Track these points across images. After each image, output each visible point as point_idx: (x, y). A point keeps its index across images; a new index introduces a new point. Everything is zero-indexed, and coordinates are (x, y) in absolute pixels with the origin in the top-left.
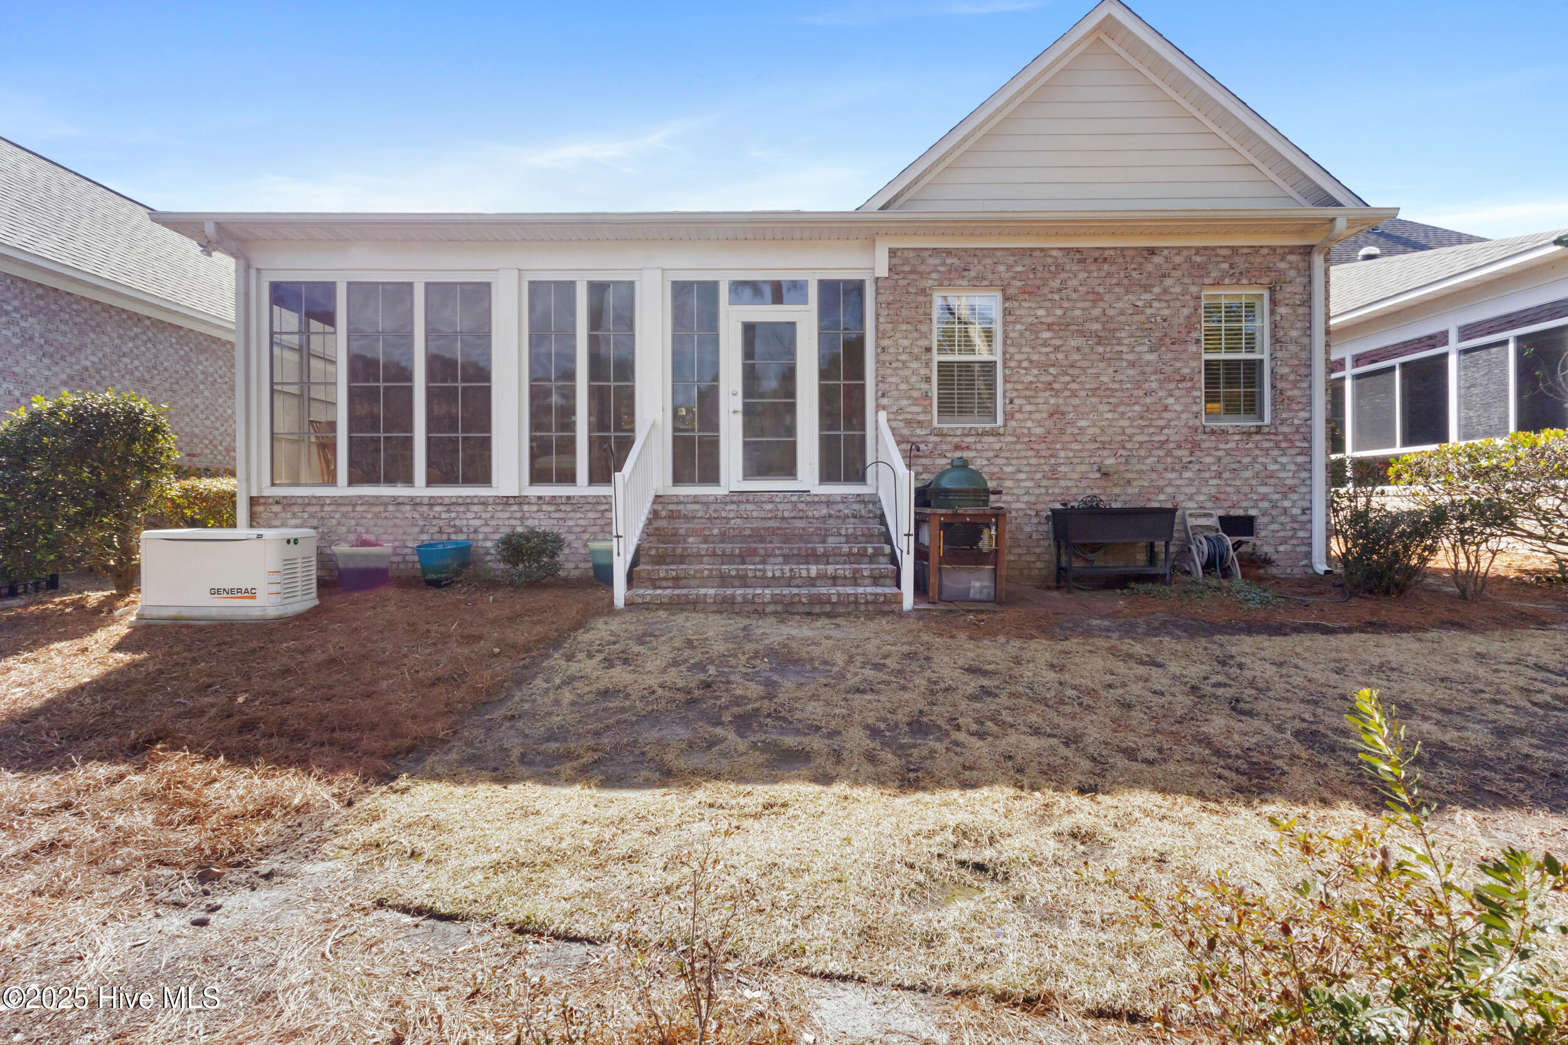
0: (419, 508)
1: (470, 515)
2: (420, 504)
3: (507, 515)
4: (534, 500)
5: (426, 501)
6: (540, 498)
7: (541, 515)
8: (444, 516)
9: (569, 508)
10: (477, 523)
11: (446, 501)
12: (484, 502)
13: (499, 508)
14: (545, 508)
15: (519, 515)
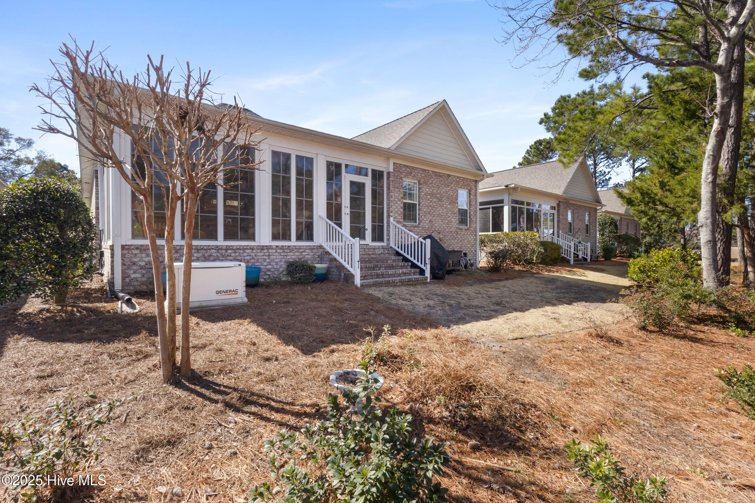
0: (220, 251)
1: (245, 254)
2: (222, 249)
3: (262, 254)
4: (274, 247)
5: (224, 248)
6: (277, 246)
7: (277, 254)
8: (233, 255)
9: (288, 251)
10: (248, 258)
11: (235, 248)
12: (252, 248)
13: (259, 251)
14: (278, 251)
15: (267, 254)
